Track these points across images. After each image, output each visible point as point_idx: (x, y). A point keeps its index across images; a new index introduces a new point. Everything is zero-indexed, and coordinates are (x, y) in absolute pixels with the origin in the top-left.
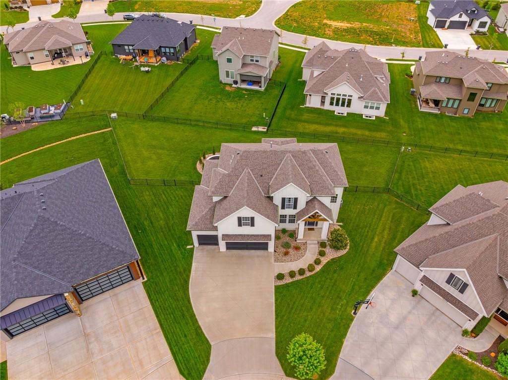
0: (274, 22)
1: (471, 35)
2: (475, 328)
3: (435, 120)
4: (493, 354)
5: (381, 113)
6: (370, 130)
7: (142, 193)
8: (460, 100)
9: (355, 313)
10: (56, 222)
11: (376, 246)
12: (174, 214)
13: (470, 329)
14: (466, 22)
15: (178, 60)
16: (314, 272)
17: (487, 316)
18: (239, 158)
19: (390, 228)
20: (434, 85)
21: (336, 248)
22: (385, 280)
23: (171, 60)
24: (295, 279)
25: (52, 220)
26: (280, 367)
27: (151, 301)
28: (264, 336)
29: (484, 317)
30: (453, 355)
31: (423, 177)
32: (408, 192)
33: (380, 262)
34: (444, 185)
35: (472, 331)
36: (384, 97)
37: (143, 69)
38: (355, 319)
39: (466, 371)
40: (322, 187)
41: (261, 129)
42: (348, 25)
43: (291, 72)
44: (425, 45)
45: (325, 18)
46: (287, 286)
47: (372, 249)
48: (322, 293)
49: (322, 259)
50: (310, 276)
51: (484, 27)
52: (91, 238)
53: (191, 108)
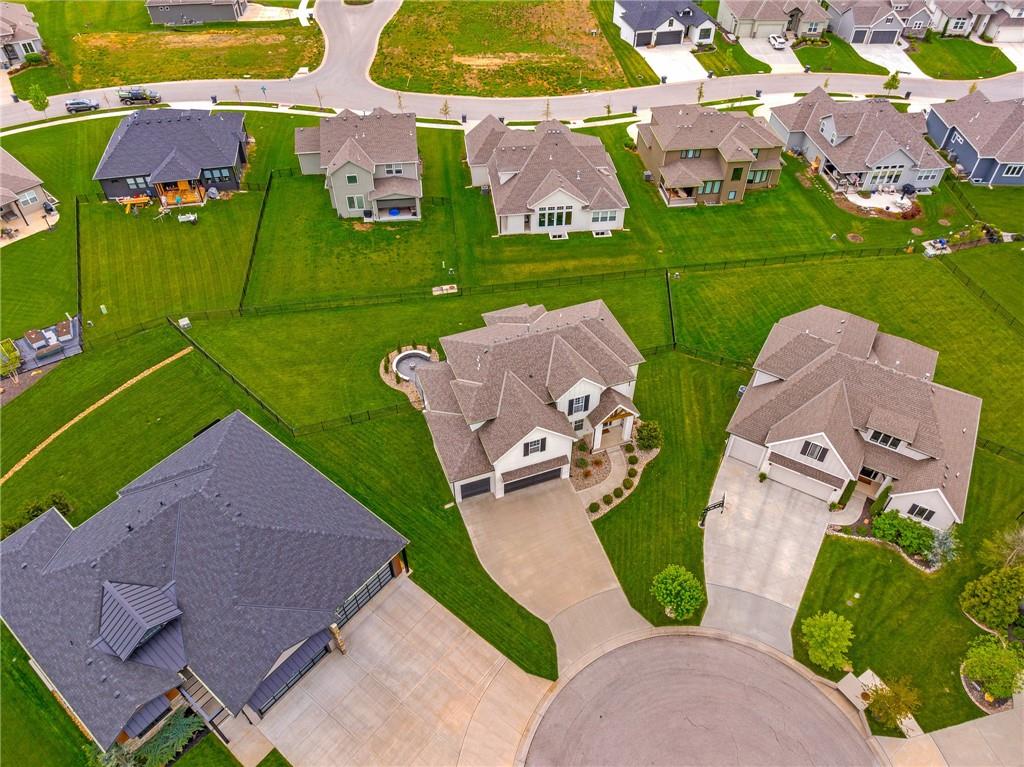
0: (367, 73)
1: (693, 52)
2: (842, 498)
3: (694, 218)
4: (866, 521)
5: (618, 224)
6: (611, 255)
7: (323, 446)
8: (722, 181)
9: (702, 525)
10: (270, 528)
11: (692, 431)
12: (395, 465)
13: (837, 501)
14: (681, 32)
15: (238, 188)
16: (632, 489)
17: (854, 479)
18: (490, 359)
19: (698, 400)
20: (679, 164)
21: (647, 448)
22: (722, 471)
23: (226, 190)
24: (613, 505)
25: (262, 527)
26: (643, 619)
27: (436, 597)
28: (607, 589)
29: (851, 481)
30: (827, 536)
31: (710, 315)
32: (699, 342)
33: (706, 450)
34: (741, 319)
35: (839, 503)
36: (620, 200)
37: (181, 218)
38: (705, 531)
39: (846, 550)
40: (615, 371)
41: (447, 289)
42: (498, 61)
43: (446, 173)
44: (633, 82)
45: (452, 53)
46: (607, 517)
47: (689, 436)
48: (653, 510)
49: (636, 467)
50: (631, 495)
51: (708, 37)
52: (330, 535)
53: (311, 277)
